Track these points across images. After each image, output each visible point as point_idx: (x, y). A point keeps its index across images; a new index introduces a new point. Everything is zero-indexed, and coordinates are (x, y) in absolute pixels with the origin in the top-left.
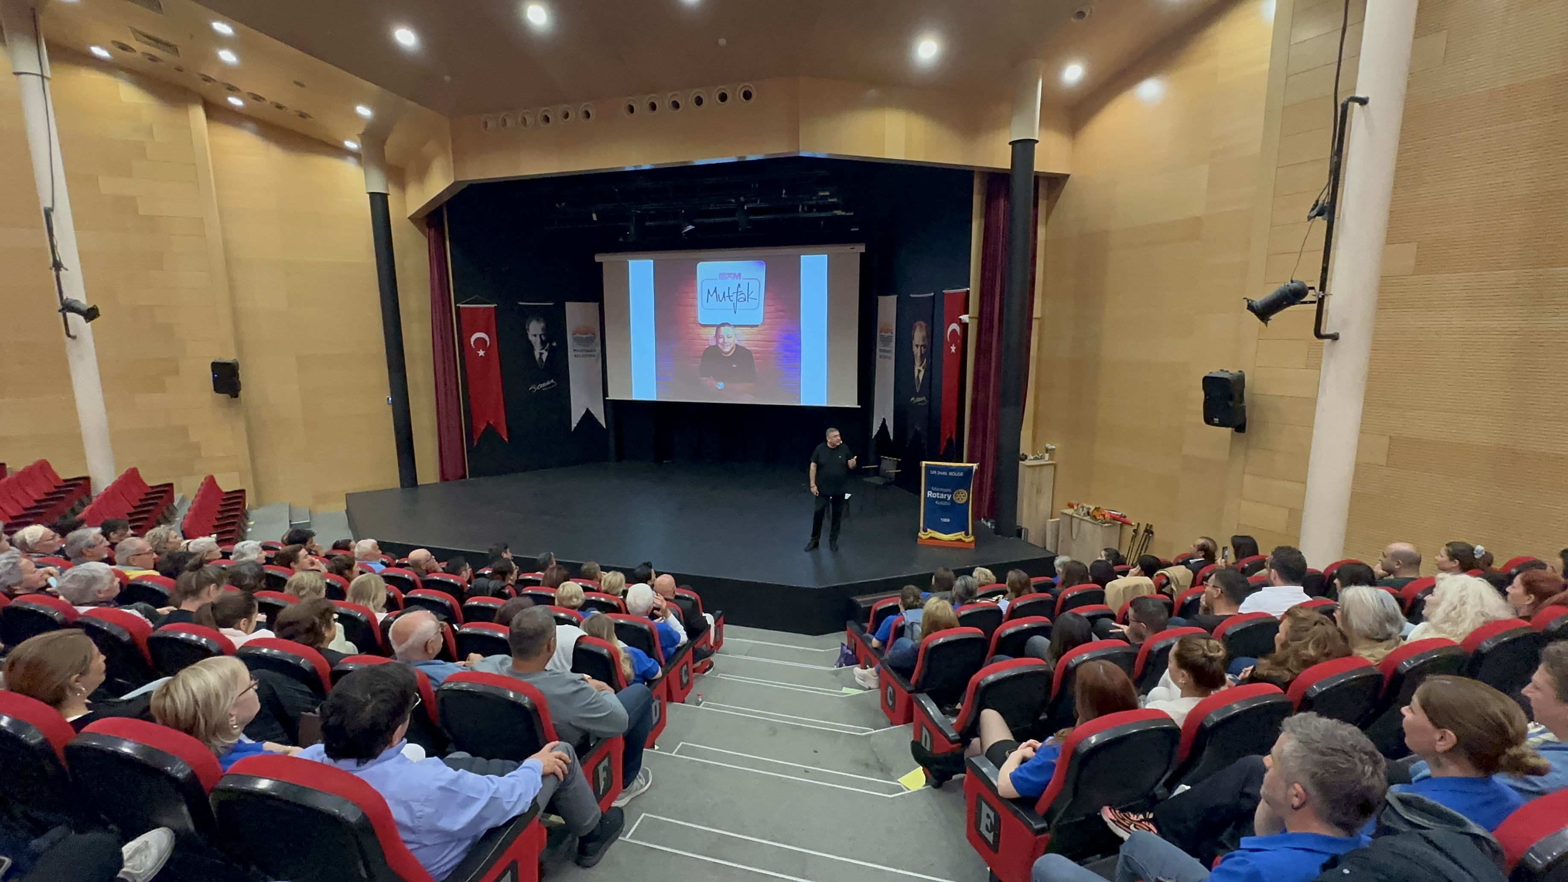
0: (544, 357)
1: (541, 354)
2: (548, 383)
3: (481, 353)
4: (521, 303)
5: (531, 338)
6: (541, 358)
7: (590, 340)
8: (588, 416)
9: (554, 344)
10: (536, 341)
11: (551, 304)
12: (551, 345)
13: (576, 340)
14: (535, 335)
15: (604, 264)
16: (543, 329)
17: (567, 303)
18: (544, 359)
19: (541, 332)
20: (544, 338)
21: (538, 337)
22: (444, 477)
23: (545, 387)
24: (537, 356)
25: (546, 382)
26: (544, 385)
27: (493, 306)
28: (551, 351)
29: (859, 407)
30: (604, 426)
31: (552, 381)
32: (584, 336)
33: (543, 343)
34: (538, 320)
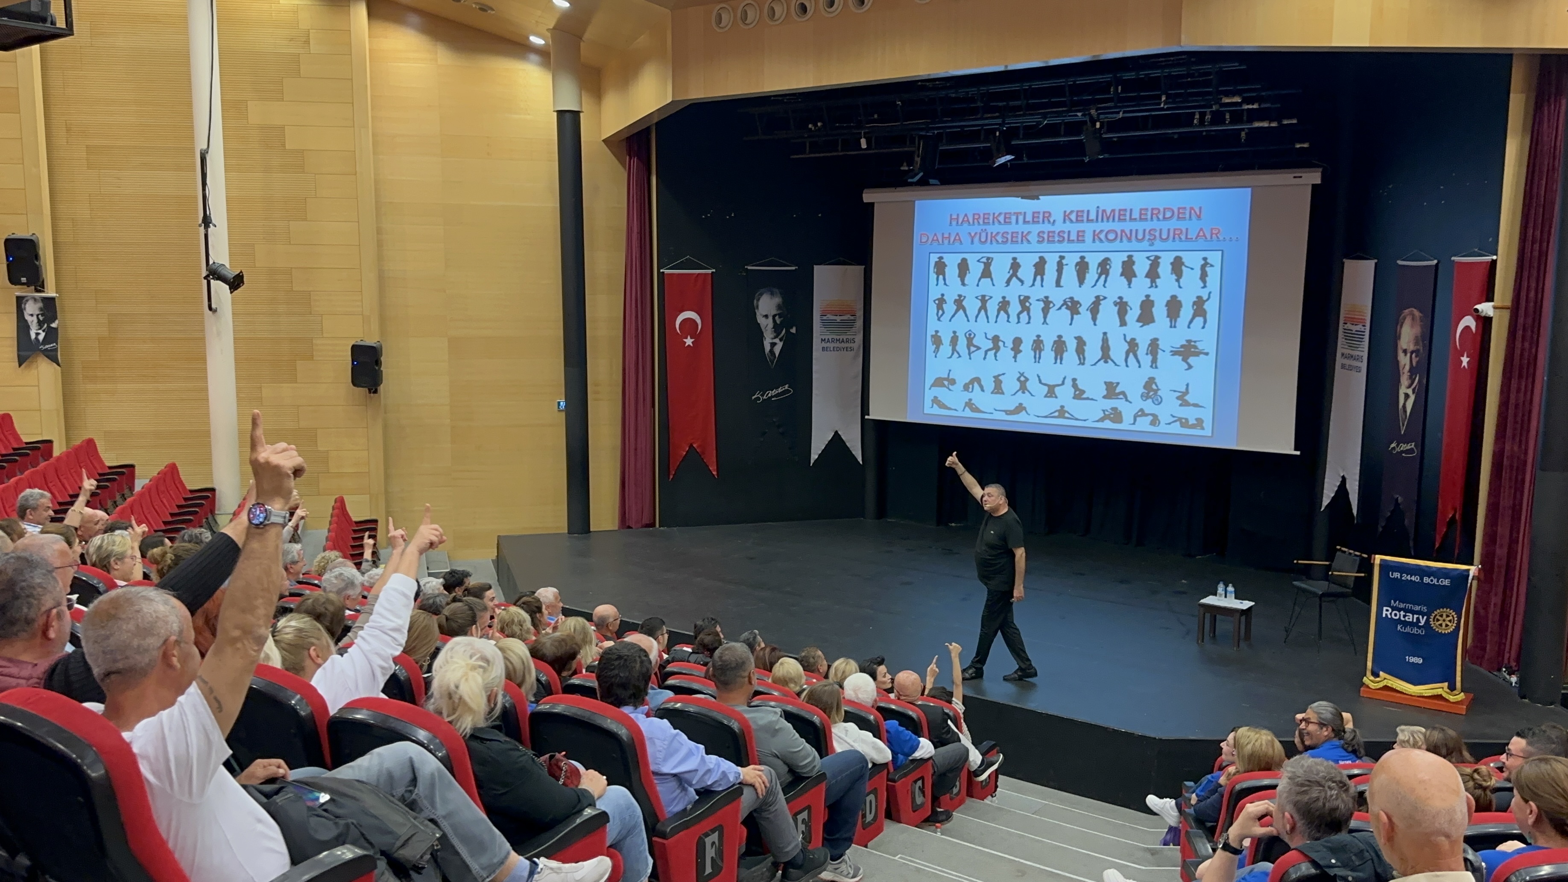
0: (777, 350)
1: (773, 345)
2: (780, 390)
3: (689, 341)
4: (749, 268)
5: (761, 320)
6: (772, 351)
7: (848, 325)
8: (837, 441)
9: (793, 330)
10: (766, 324)
11: (794, 268)
12: (788, 332)
13: (825, 324)
14: (766, 316)
15: (876, 206)
16: (779, 307)
17: (816, 267)
18: (777, 353)
19: (774, 312)
20: (778, 321)
21: (770, 319)
22: (624, 522)
23: (775, 396)
24: (767, 348)
25: (777, 388)
26: (774, 392)
27: (710, 271)
28: (789, 342)
29: (1298, 453)
30: (860, 460)
31: (786, 387)
32: (838, 319)
33: (777, 329)
34: (772, 294)
